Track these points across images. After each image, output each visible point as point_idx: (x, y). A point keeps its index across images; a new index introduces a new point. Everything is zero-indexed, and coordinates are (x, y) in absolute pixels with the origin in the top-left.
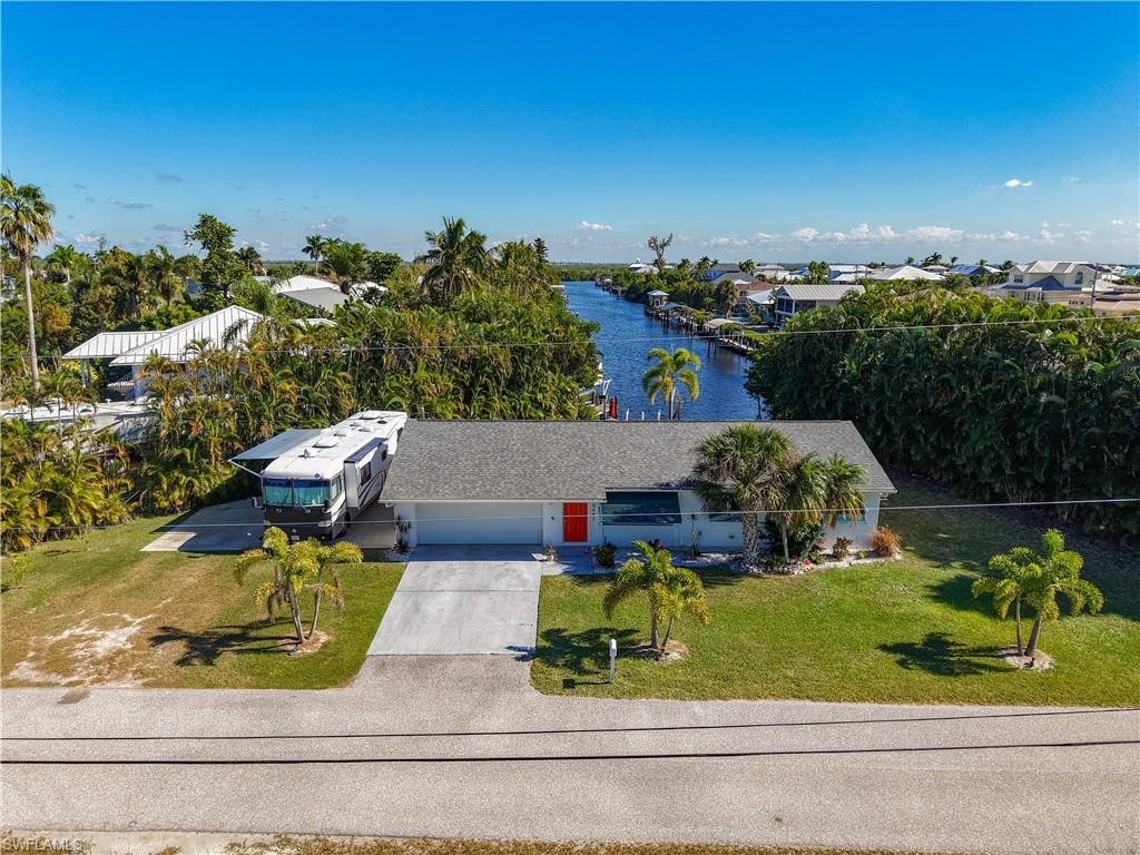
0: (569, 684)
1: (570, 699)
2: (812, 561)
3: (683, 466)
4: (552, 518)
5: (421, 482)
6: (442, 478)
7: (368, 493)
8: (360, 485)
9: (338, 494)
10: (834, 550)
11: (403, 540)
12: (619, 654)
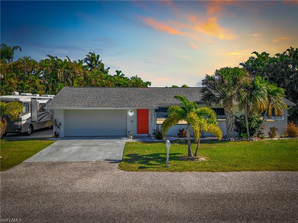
0: (142, 168)
2: (260, 138)
3: (194, 98)
4: (132, 121)
5: (67, 102)
6: (78, 101)
7: (43, 117)
8: (39, 111)
9: (27, 112)
10: (269, 134)
11: (57, 132)
12: (171, 159)
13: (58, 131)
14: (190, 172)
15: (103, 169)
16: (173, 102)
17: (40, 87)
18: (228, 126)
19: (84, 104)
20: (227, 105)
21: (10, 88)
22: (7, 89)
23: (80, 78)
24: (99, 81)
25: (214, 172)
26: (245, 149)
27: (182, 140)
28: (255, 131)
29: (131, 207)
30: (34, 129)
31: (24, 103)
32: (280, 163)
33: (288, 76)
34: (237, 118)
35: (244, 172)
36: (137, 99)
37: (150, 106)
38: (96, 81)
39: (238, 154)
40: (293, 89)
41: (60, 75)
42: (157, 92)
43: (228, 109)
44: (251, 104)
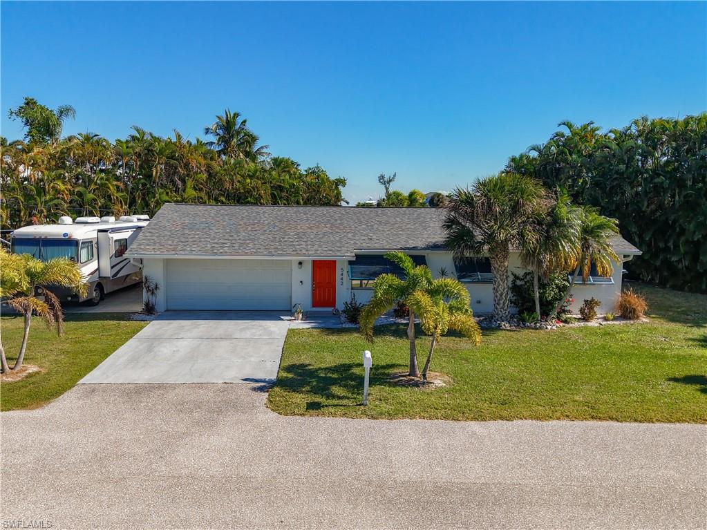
0: (314, 407)
1: (314, 419)
2: (562, 322)
3: (429, 235)
4: (301, 282)
5: (170, 242)
6: (191, 240)
7: (122, 268)
8: (114, 257)
9: (89, 260)
10: (582, 311)
11: (150, 302)
12: (373, 382)
13: (152, 299)
14: (409, 420)
15: (235, 406)
16: (386, 244)
17: (117, 197)
18: (497, 296)
19: (203, 246)
20: (497, 256)
21: (55, 201)
22: (50, 203)
23: (199, 176)
24: (239, 181)
25: (458, 420)
26: (528, 353)
27: (402, 324)
28: (553, 307)
29: (282, 522)
30: (105, 292)
31: (83, 243)
32: (596, 397)
33: (632, 179)
34: (516, 277)
35: (520, 422)
36: (312, 237)
37: (339, 254)
38: (233, 181)
39: (511, 370)
40: (640, 209)
41: (157, 173)
42: (355, 218)
43: (499, 264)
44: (547, 256)
